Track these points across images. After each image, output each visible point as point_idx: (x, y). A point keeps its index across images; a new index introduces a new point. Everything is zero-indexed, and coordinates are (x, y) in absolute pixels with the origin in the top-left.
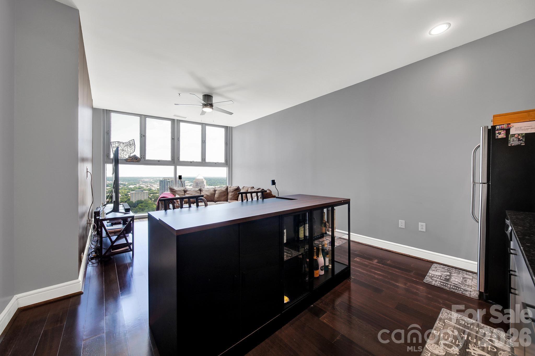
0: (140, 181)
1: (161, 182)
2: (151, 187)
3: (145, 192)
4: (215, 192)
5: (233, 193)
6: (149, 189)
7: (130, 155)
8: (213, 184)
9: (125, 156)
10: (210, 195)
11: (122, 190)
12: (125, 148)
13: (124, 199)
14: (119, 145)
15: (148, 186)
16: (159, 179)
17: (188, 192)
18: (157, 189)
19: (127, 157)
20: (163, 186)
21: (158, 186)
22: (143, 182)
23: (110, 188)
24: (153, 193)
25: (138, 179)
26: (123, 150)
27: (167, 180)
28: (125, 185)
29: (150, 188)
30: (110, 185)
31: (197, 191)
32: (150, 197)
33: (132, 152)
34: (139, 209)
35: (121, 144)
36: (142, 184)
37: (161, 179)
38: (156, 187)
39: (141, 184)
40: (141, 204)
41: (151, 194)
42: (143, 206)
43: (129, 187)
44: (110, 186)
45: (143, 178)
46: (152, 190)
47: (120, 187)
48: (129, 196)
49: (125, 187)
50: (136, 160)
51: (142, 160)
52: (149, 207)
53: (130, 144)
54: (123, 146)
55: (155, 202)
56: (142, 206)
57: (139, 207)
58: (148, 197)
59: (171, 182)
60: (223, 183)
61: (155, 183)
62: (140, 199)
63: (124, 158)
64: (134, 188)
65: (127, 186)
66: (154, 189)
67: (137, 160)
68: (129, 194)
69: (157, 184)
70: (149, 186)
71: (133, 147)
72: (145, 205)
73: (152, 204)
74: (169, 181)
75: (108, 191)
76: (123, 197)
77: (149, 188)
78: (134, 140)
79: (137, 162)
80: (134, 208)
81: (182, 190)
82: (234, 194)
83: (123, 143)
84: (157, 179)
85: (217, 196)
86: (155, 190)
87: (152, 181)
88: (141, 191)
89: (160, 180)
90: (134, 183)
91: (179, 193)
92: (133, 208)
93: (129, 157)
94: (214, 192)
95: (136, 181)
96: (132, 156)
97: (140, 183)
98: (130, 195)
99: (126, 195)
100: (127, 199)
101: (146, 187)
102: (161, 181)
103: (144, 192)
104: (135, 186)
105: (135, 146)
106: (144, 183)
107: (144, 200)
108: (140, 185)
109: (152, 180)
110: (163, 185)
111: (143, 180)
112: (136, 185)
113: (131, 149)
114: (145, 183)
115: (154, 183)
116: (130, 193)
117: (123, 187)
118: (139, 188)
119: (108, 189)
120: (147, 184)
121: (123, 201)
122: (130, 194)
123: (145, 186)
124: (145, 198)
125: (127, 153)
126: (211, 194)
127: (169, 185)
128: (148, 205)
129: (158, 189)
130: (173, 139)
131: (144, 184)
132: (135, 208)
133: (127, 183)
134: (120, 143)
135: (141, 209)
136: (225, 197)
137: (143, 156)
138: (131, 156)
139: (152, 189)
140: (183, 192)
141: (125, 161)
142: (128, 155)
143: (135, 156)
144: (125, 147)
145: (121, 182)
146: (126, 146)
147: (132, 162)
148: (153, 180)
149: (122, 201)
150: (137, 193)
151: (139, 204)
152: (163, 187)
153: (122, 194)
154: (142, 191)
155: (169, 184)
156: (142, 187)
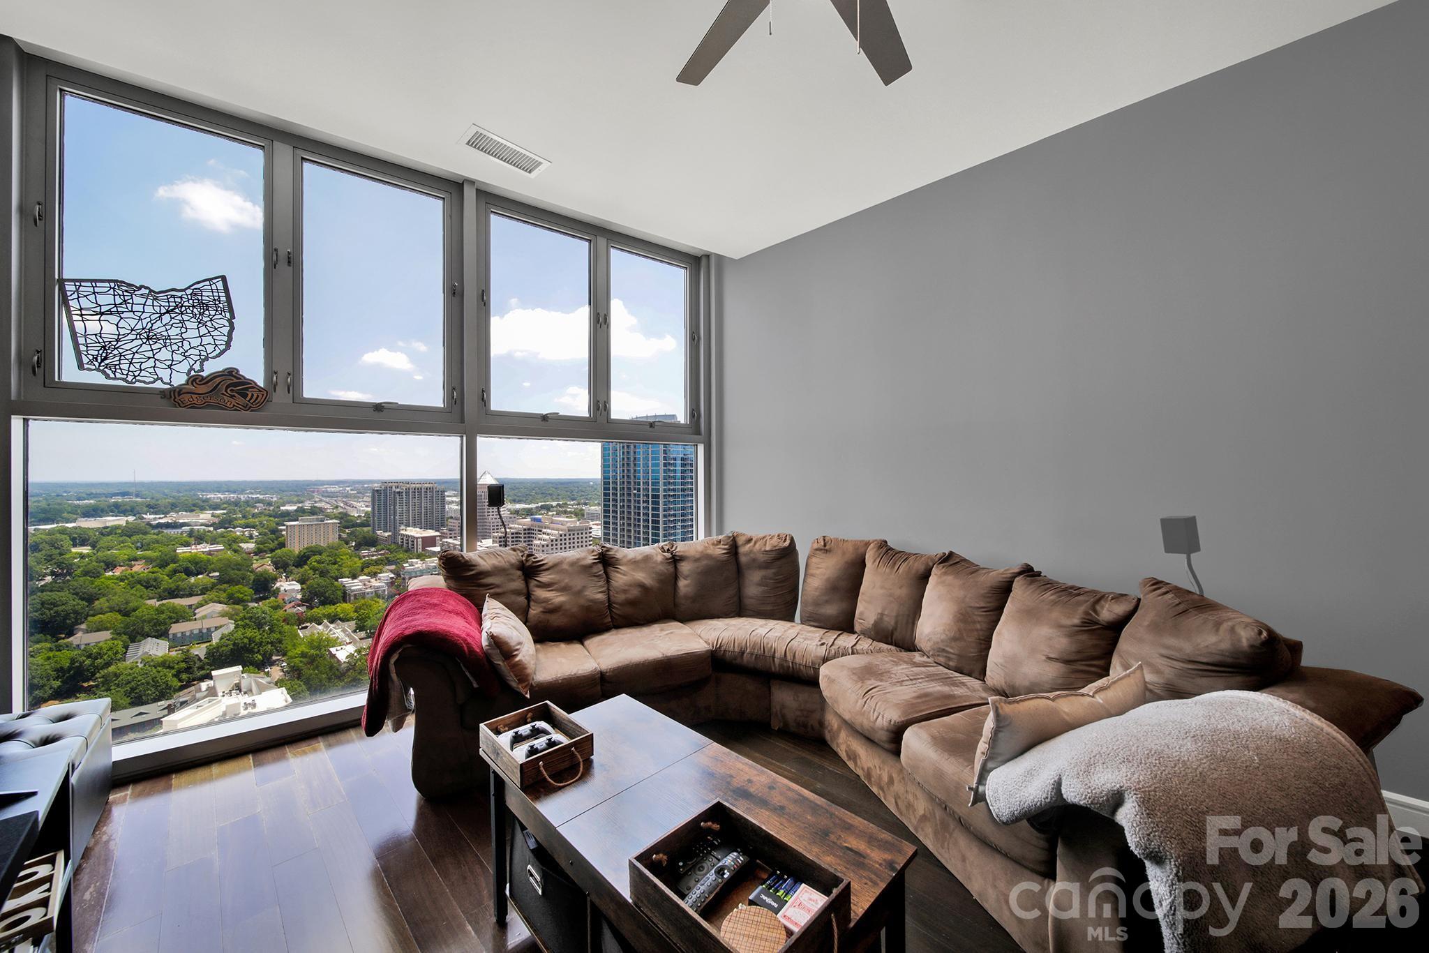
0: (313, 492)
1: (376, 494)
2: (347, 507)
3: (329, 521)
4: (676, 568)
5: (770, 572)
6: (340, 513)
7: (197, 367)
8: (524, 499)
9: (164, 374)
10: (657, 585)
11: (260, 519)
12: (166, 326)
13: (266, 545)
14: (118, 301)
15: (337, 507)
16: (370, 485)
17: (545, 578)
18: (363, 515)
19: (179, 380)
20: (382, 506)
21: (366, 506)
22: (323, 496)
23: (225, 511)
24: (353, 526)
25: (308, 486)
26: (148, 339)
27: (394, 487)
28: (270, 504)
29: (345, 511)
30: (224, 503)
31: (591, 566)
32: (344, 536)
33: (210, 348)
34: (311, 571)
35: (136, 300)
36: (321, 501)
37: (376, 485)
38: (362, 509)
39: (317, 500)
40: (317, 557)
41: (348, 528)
42: (323, 563)
43: (282, 508)
44: (225, 506)
45: (323, 483)
46: (349, 516)
47: (256, 511)
48: (283, 536)
49: (269, 510)
50: (241, 400)
51: (280, 397)
52: (340, 566)
53: (201, 303)
54: (148, 309)
55: (356, 550)
56: (319, 562)
57: (314, 566)
58: (340, 535)
59: (404, 494)
60: (551, 495)
61: (359, 497)
62: (314, 543)
63: (158, 385)
64: (296, 511)
65: (276, 505)
66: (356, 515)
67: (245, 396)
68: (282, 530)
69: (365, 499)
70: (342, 505)
71: (221, 321)
72: (330, 559)
73: (351, 557)
74: (399, 492)
75: (219, 523)
76: (265, 538)
77: (341, 510)
78: (223, 278)
79: (246, 408)
80: (296, 570)
81: (512, 565)
82: (775, 574)
83: (153, 294)
84: (366, 486)
85: (689, 589)
86: (359, 516)
87: (350, 492)
88: (317, 520)
89: (373, 490)
90: (295, 499)
91: (498, 586)
92: (294, 567)
93: (195, 380)
94: (671, 568)
95: (304, 493)
96: (214, 376)
97: (313, 497)
98: (284, 533)
99: (274, 531)
100: (276, 542)
101: (333, 509)
102: (377, 490)
103: (326, 522)
104: (300, 505)
105: (233, 316)
106: (326, 497)
107: (326, 545)
108: (316, 502)
109: (348, 489)
110: (382, 503)
111: (322, 488)
112: (302, 502)
113: (203, 330)
114: (329, 497)
115: (355, 497)
116: (284, 527)
117: (265, 509)
118: (310, 513)
119: (218, 517)
120: (335, 501)
121: (265, 549)
122: (284, 530)
123: (328, 506)
124: (330, 541)
125: (177, 357)
126: (661, 581)
127: (398, 502)
128: (338, 560)
129: (366, 513)
130: (454, 292)
131: (327, 500)
132: (301, 568)
133: (275, 499)
134: (131, 289)
135: (317, 572)
136: (731, 591)
137: (282, 375)
138: (204, 374)
139: (349, 513)
140: (519, 573)
141: (164, 401)
142: (184, 367)
143: (231, 373)
144: (166, 318)
145: (258, 496)
146: (168, 312)
147: (209, 406)
148: (351, 490)
149: (262, 549)
150: (306, 528)
151: (313, 557)
152: (382, 508)
153: (261, 530)
154: (321, 521)
155: (398, 499)
156: (321, 510)
